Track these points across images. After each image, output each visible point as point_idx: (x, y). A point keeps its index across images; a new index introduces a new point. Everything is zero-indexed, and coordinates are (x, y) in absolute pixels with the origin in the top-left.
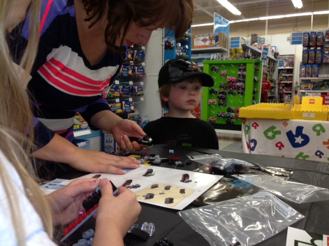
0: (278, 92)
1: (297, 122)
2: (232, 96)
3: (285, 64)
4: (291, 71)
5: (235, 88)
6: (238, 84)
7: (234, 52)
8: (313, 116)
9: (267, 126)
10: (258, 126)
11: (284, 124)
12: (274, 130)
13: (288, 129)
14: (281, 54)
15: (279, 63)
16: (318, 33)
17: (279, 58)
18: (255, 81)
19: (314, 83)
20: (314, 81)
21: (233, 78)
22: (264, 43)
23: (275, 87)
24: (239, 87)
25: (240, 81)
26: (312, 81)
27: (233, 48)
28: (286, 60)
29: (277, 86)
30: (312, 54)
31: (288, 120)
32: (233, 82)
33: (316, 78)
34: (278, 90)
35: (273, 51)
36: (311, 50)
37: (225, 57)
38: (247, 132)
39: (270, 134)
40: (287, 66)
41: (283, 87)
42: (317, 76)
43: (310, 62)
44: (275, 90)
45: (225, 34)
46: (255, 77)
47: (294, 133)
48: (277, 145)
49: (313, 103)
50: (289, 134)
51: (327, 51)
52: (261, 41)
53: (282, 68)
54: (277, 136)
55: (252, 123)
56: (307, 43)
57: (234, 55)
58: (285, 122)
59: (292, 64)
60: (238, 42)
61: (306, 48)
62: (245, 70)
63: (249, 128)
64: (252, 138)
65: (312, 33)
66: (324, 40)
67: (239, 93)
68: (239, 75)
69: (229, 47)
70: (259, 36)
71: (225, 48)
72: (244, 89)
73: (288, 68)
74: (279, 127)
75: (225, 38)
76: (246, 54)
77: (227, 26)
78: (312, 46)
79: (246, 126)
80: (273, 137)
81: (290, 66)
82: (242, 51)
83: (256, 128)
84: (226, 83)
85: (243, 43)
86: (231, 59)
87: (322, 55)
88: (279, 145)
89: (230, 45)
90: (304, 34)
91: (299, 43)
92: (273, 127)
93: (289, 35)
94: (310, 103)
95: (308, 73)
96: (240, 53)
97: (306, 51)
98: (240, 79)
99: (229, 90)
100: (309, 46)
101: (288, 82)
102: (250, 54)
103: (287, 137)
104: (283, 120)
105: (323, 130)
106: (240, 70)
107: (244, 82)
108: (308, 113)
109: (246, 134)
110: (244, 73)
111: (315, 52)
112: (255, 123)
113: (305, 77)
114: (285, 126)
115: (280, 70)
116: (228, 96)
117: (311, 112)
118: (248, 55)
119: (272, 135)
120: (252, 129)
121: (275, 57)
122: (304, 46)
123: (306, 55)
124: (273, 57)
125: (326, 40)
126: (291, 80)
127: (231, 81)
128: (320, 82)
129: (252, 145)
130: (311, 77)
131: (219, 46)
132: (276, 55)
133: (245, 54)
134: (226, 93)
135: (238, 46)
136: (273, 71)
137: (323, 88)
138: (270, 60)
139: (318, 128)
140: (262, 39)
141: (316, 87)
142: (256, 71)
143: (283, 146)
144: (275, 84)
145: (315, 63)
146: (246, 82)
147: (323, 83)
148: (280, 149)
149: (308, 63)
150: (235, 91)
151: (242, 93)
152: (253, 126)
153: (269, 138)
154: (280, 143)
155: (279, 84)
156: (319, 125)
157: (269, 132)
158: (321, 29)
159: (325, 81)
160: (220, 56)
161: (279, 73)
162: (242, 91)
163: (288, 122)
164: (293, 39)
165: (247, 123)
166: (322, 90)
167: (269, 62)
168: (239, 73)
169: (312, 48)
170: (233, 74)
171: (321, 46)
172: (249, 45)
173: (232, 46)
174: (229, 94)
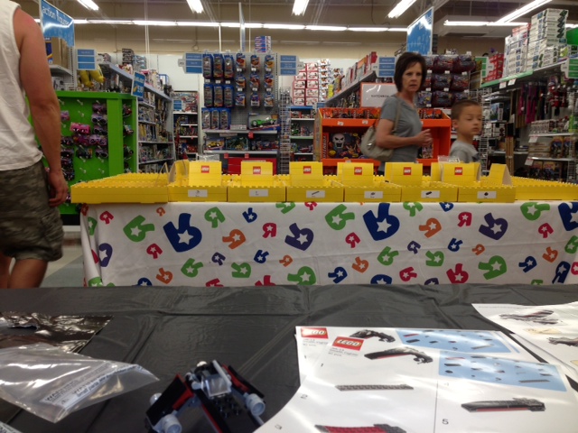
0: (177, 153)
1: (180, 207)
2: (84, 161)
3: (184, 106)
4: (193, 118)
5: (89, 146)
6: (95, 137)
7: (86, 77)
8: (204, 194)
9: (130, 216)
10: (112, 217)
11: (158, 211)
12: (142, 224)
13: (165, 219)
14: (175, 88)
15: (173, 103)
16: (226, 56)
17: (173, 95)
18: (125, 132)
19: (225, 139)
20: (224, 135)
21: (84, 126)
22: (145, 68)
23: (171, 145)
24: (95, 144)
25: (97, 132)
26: (221, 135)
27: (84, 70)
28: (184, 99)
29: (173, 142)
30: (219, 91)
31: (165, 203)
32: (83, 134)
33: (227, 131)
34: (177, 150)
35: (161, 82)
36: (217, 85)
37: (67, 86)
38: (92, 231)
39: (135, 231)
40: (187, 110)
41: (184, 145)
42: (229, 128)
43: (216, 104)
44: (171, 149)
45: (65, 42)
46: (126, 126)
47: (177, 227)
48: (149, 251)
49: (208, 172)
50: (169, 228)
51: (240, 87)
52: (141, 63)
53: (180, 112)
54: (149, 234)
55: (100, 212)
56: (210, 72)
57: (88, 83)
58: (160, 207)
59: (194, 106)
60: (92, 59)
61: (209, 81)
62: (104, 111)
63: (95, 223)
64: (102, 241)
65: (215, 55)
66: (234, 69)
67: (97, 154)
68: (95, 120)
69: (76, 67)
70: (136, 54)
71: (67, 67)
72: (106, 147)
73: (190, 112)
74: (150, 217)
75: (64, 50)
76: (112, 82)
77: (68, 26)
78: (218, 78)
79: (90, 219)
80: (141, 237)
81: (191, 109)
82: (102, 77)
83: (107, 222)
84: (69, 135)
85: (102, 62)
86: (80, 90)
87: (234, 94)
88: (153, 250)
89: (76, 62)
90: (204, 55)
91: (197, 71)
92: (140, 219)
93: (181, 57)
94: (203, 172)
95: (215, 122)
96: (98, 81)
97: (209, 85)
98: (98, 129)
99: (77, 149)
100: (213, 78)
101: (192, 137)
102: (118, 82)
103: (165, 234)
104: (156, 203)
105: (221, 217)
106: (95, 111)
107: (105, 134)
108: (196, 191)
109: (89, 235)
110: (105, 117)
111: (223, 88)
112: (106, 213)
113: (211, 128)
114: (161, 215)
115: (176, 116)
116: (76, 160)
117: (201, 187)
118: (115, 85)
119: (140, 234)
120: (101, 224)
121: (166, 93)
122: (206, 77)
123: (210, 93)
124: (162, 93)
125: (238, 70)
126: (196, 133)
127: (80, 132)
128: (233, 138)
129: (103, 255)
130: (220, 128)
131: (54, 63)
132: (167, 89)
133: (109, 83)
134: (71, 156)
135: (93, 66)
136: (166, 118)
137: (238, 146)
138: (158, 97)
139: (213, 215)
140: (141, 59)
141: (228, 146)
142: (127, 116)
143: (160, 252)
144: (170, 140)
145: (223, 106)
146: (109, 134)
147: (238, 139)
148: (155, 257)
149: (213, 106)
150: (89, 151)
151: (104, 156)
152: (102, 218)
153: (134, 238)
154: (154, 245)
155: (177, 139)
156: (215, 209)
157: (134, 227)
158: (229, 51)
159: (240, 135)
160: (58, 82)
161: (175, 121)
162: (102, 150)
163: (165, 208)
164: (188, 63)
165: (90, 214)
166: (237, 150)
167: (156, 101)
168: (95, 117)
169: (218, 82)
170: (83, 118)
171: (232, 79)
172: (116, 67)
173: (80, 66)
174: (78, 156)
